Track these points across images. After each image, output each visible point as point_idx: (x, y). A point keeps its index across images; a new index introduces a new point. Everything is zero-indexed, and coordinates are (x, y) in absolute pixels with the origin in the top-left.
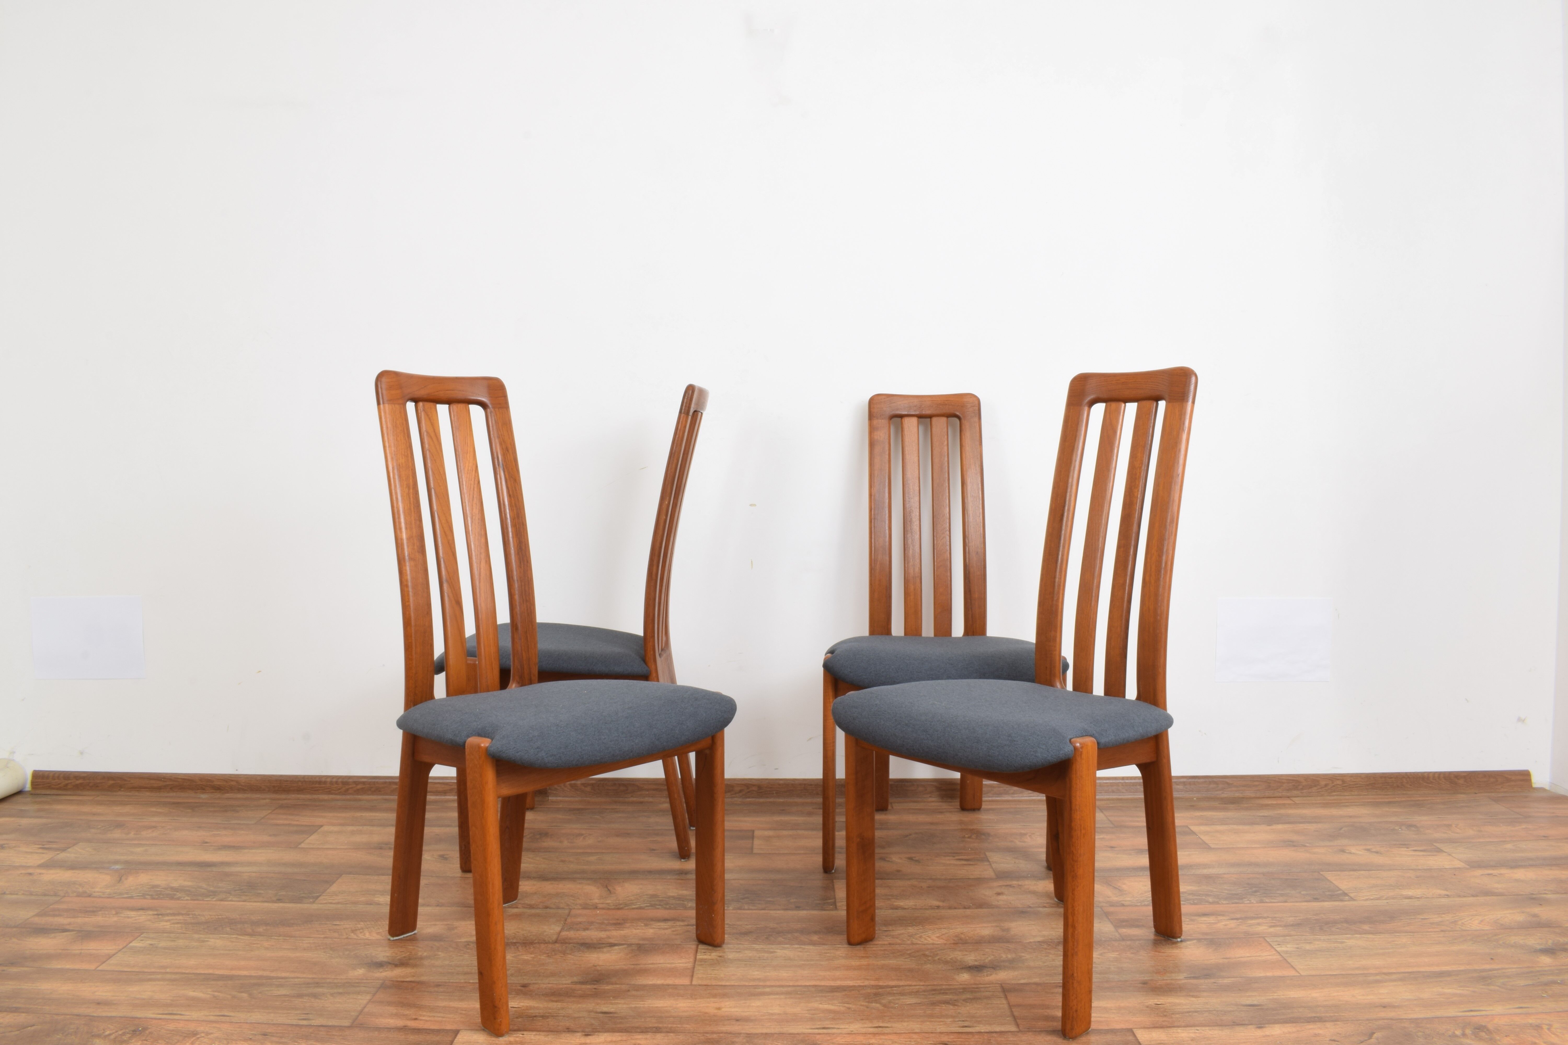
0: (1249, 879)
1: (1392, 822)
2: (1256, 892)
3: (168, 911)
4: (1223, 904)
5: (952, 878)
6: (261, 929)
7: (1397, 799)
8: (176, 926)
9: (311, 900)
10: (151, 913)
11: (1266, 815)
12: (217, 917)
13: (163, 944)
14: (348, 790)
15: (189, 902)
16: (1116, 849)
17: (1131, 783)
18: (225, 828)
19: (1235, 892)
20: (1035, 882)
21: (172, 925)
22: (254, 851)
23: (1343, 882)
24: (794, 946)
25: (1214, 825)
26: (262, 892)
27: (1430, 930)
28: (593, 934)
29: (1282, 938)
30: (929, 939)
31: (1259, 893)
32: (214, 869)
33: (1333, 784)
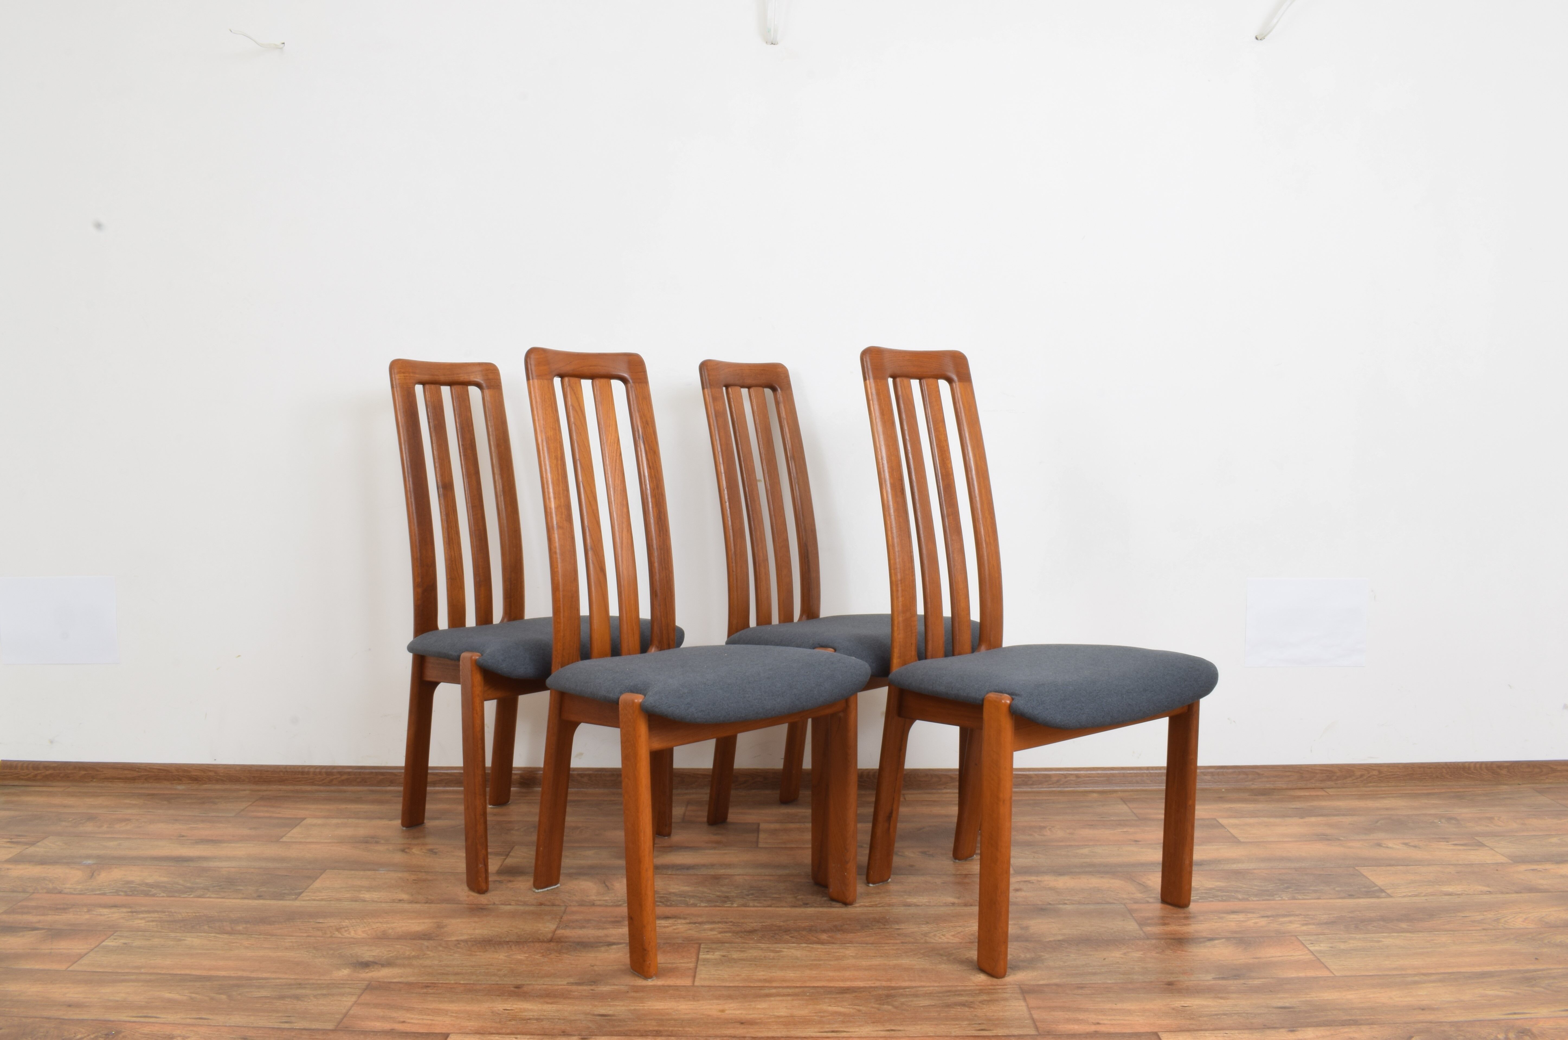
0: (1280, 874)
1: (1431, 814)
2: (1288, 888)
3: (143, 909)
4: (1254, 901)
5: (968, 873)
6: (240, 928)
7: (1436, 791)
8: (151, 924)
9: (293, 897)
10: (125, 910)
11: (1298, 807)
12: (194, 915)
13: (137, 943)
14: (332, 780)
15: (165, 898)
16: (1140, 843)
17: (1156, 773)
18: (203, 821)
19: (1266, 888)
20: (1055, 878)
21: (148, 923)
22: (233, 845)
23: (1379, 878)
24: (802, 945)
25: (1243, 817)
26: (241, 888)
27: (1471, 928)
28: (590, 933)
29: (1315, 937)
30: (943, 938)
31: (1291, 890)
32: (192, 864)
33: (1369, 775)
